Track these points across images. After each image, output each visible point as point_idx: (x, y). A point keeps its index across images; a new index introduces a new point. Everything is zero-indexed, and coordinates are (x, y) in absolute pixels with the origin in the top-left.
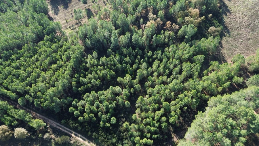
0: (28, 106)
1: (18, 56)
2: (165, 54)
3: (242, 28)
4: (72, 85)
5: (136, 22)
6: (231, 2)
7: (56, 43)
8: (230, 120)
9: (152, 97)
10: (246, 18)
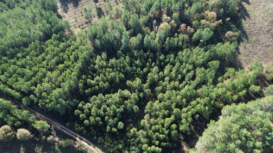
0: (33, 107)
1: (24, 54)
2: (177, 58)
3: (261, 33)
4: (79, 87)
5: (149, 24)
6: (251, 5)
7: (64, 42)
8: (245, 131)
9: (163, 103)
10: (266, 24)
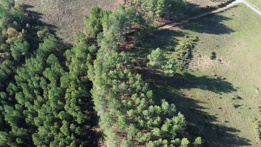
2: (18, 82)
3: (61, 17)
6: (35, 7)
8: (111, 72)
10: (58, 10)
